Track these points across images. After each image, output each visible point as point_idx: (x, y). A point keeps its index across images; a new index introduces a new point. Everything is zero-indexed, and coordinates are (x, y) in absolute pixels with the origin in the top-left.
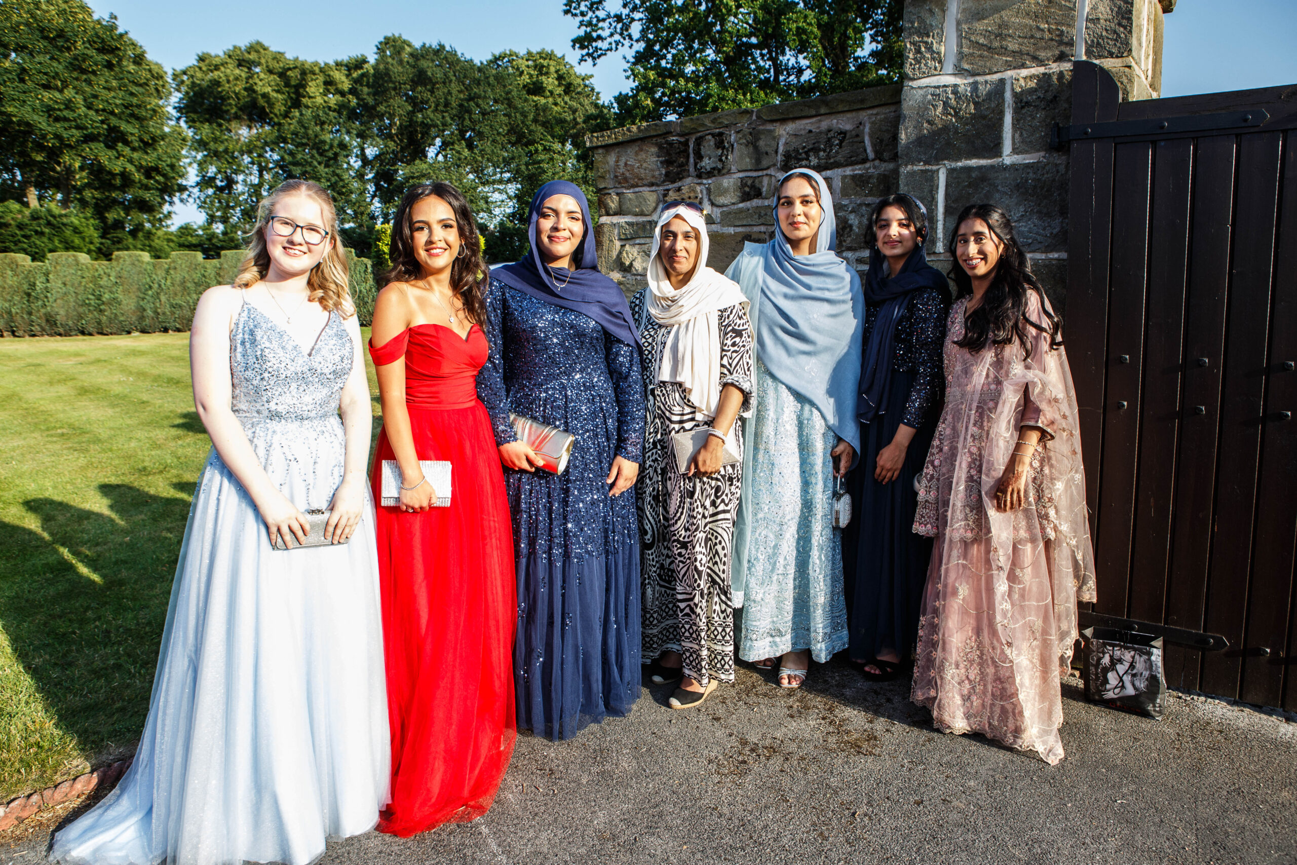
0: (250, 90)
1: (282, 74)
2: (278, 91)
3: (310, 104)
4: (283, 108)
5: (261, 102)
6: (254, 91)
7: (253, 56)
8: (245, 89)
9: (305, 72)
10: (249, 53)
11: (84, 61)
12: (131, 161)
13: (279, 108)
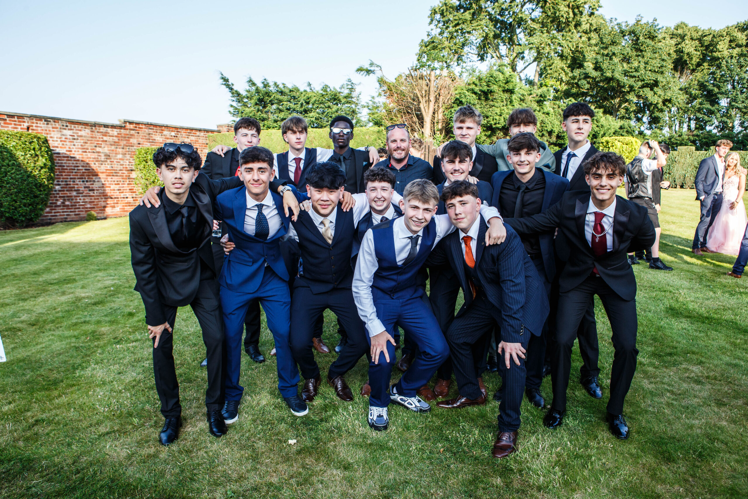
0: (679, 51)
1: (700, 40)
2: (696, 50)
3: (720, 56)
4: (698, 60)
5: (686, 57)
6: (682, 52)
7: (680, 31)
8: (675, 51)
9: (717, 37)
10: (677, 30)
11: (642, 45)
12: (660, 96)
13: (695, 60)
